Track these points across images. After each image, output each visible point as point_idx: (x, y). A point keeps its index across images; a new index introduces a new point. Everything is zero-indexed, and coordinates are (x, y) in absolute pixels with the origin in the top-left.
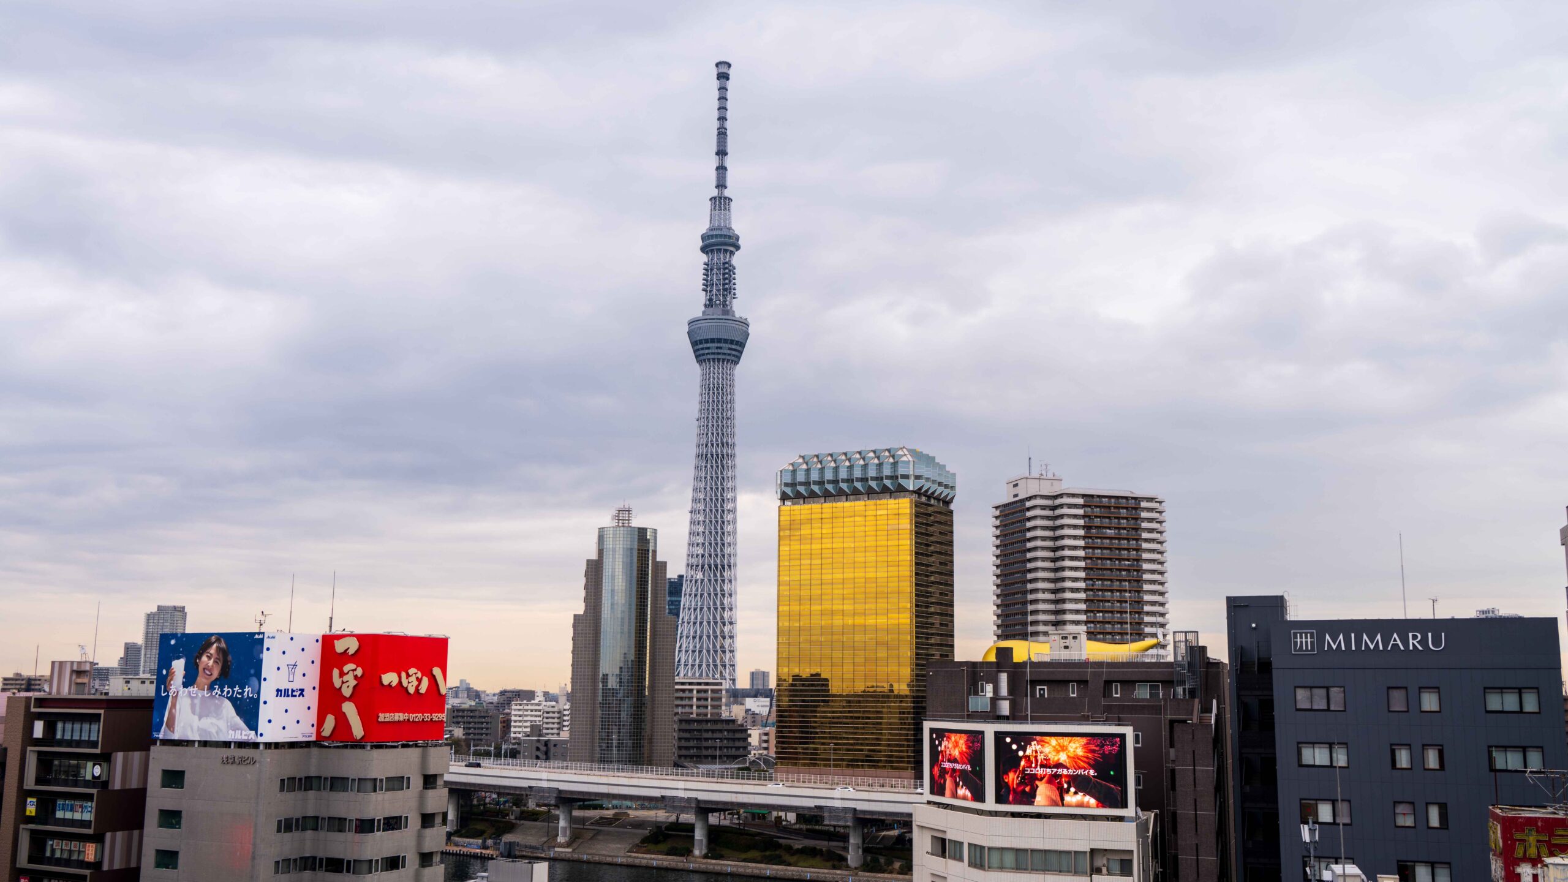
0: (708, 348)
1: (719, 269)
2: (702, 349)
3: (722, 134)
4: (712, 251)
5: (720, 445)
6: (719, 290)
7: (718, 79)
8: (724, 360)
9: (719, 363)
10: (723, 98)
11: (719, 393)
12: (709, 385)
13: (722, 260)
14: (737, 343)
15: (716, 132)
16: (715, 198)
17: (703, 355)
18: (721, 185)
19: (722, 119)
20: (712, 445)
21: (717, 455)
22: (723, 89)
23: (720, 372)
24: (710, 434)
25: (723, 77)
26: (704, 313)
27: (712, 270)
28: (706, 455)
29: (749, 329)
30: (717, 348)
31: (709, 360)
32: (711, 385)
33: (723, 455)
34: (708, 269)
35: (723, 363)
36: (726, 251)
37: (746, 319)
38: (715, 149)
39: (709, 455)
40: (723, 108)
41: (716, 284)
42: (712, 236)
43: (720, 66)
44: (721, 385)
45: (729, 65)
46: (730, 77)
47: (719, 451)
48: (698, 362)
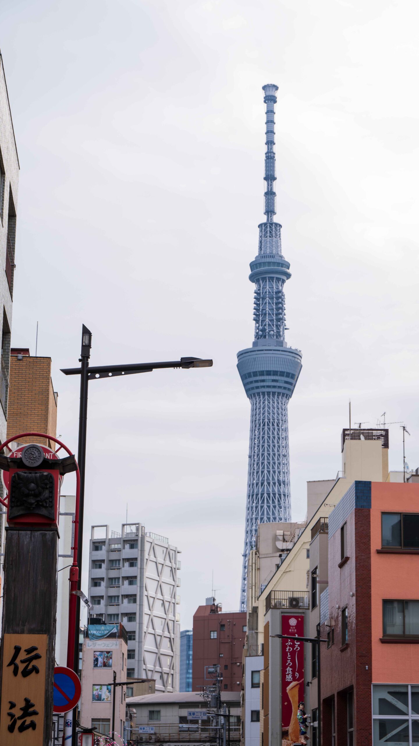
0: (263, 381)
1: (271, 298)
2: (256, 381)
3: (270, 158)
4: (264, 279)
5: (277, 484)
6: (272, 320)
7: (265, 102)
8: (279, 394)
9: (274, 397)
10: (270, 122)
11: (274, 429)
12: (263, 420)
13: (275, 290)
14: (288, 375)
15: (264, 157)
16: (265, 224)
17: (257, 388)
18: (270, 211)
19: (270, 143)
20: (269, 484)
21: (274, 494)
22: (270, 112)
23: (275, 406)
24: (266, 472)
25: (270, 100)
26: (255, 344)
27: (263, 299)
28: (262, 494)
29: (302, 360)
30: (273, 381)
31: (263, 393)
32: (266, 420)
33: (280, 495)
34: (259, 297)
35: (278, 397)
36: (278, 279)
37: (300, 351)
38: (263, 175)
39: (265, 495)
40: (270, 132)
41: (269, 314)
42: (264, 263)
43: (268, 89)
44: (271, 420)
45: (276, 88)
46: (277, 100)
47: (271, 490)
48: (248, 396)
